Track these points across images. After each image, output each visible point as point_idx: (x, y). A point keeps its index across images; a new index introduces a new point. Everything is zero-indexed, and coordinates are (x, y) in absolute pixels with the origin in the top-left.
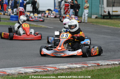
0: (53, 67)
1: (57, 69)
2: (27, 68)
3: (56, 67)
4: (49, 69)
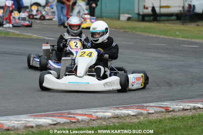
0: (86, 115)
1: (93, 119)
2: (36, 116)
3: (91, 115)
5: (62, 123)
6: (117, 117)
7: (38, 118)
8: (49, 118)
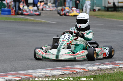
0: (81, 68)
1: (86, 71)
3: (85, 68)
4: (78, 70)
5: (67, 73)
6: (100, 70)
7: (53, 71)
8: (59, 71)
